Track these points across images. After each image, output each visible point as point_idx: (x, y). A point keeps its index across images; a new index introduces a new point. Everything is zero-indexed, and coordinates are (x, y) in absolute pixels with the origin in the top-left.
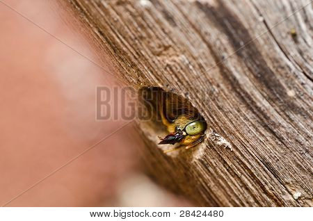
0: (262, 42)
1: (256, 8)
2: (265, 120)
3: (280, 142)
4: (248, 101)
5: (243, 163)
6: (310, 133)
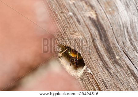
0: (110, 36)
1: (110, 23)
2: (106, 66)
3: (110, 75)
4: (101, 57)
5: (95, 81)
6: (122, 74)
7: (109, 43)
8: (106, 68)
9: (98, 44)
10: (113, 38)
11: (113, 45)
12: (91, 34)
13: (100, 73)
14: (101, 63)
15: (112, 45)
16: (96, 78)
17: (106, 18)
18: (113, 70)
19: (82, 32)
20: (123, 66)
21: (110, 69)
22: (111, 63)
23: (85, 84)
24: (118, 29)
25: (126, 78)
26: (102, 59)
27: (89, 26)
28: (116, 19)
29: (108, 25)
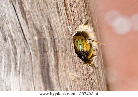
1: (33, 81)
2: (51, 32)
3: (50, 19)
5: (67, 16)
6: (36, 17)
7: (41, 58)
8: (52, 29)
9: (53, 60)
10: (34, 63)
11: (37, 55)
12: (58, 74)
13: (60, 24)
14: (56, 37)
15: (39, 54)
16: (66, 20)
18: (45, 25)
20: (32, 25)
21: (47, 27)
22: (45, 34)
23: (79, 15)
24: (26, 72)
25: (33, 11)
26: (53, 41)
27: (57, 84)
28: (26, 84)
29: (36, 79)
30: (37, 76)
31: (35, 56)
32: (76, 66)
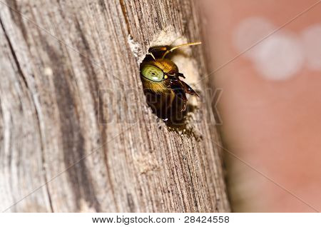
0: (55, 141)
1: (46, 180)
2: (86, 56)
3: (80, 23)
4: (93, 83)
5: (124, 13)
6: (47, 19)
7: (62, 121)
8: (87, 48)
9: (94, 125)
10: (46, 134)
11: (53, 114)
12: (106, 159)
13: (106, 34)
14: (97, 66)
15: (57, 112)
16: (121, 23)
17: (54, 197)
18: (70, 37)
19: (129, 171)
20: (38, 40)
21: (76, 41)
22: (70, 60)
23: (153, 7)
24: (27, 157)
25: (38, 3)
26: (92, 77)
27: (105, 186)
28: (27, 188)
29: (52, 175)
30: (55, 168)
31: (46, 118)
32: (151, 138)
